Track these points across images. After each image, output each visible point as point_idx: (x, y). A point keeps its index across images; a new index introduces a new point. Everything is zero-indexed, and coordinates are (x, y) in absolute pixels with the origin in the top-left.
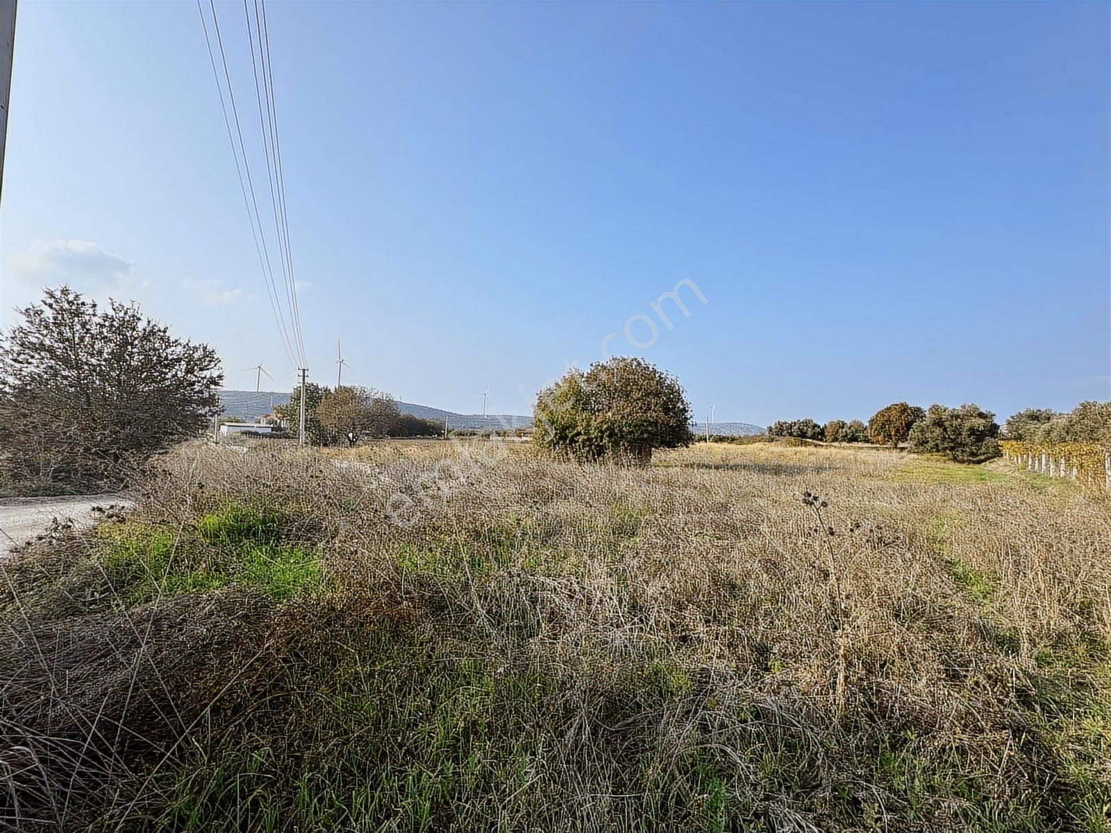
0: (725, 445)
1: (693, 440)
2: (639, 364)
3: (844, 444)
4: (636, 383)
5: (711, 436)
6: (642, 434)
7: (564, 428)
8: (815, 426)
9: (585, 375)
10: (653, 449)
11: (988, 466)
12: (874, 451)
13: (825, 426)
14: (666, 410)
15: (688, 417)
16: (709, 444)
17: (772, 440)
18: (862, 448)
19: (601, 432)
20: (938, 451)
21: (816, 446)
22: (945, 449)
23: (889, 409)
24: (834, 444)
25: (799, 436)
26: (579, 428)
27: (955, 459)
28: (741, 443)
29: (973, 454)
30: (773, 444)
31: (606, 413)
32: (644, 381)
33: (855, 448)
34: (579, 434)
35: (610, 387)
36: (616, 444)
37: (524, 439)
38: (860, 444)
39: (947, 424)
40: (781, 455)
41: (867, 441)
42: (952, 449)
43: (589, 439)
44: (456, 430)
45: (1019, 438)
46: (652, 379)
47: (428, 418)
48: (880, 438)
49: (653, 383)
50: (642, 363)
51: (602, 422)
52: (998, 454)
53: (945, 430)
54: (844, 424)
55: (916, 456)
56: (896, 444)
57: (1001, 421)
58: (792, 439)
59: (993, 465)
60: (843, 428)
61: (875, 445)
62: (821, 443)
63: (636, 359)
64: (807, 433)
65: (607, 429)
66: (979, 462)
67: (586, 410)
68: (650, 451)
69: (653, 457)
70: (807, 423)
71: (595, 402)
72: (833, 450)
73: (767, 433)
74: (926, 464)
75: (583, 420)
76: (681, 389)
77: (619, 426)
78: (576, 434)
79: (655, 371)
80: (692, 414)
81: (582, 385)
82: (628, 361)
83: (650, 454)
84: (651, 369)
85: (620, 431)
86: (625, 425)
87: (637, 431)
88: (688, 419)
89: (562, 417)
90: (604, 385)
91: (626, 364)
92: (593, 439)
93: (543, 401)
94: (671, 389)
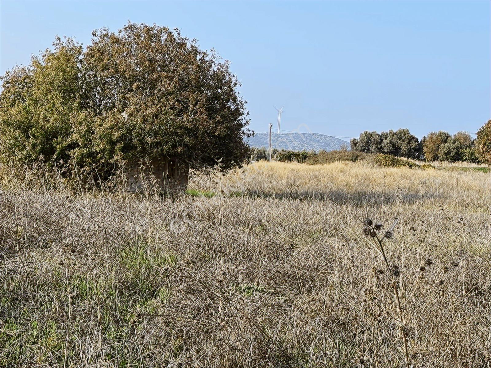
2: (171, 37)
3: (446, 164)
4: (165, 67)
6: (174, 146)
7: (50, 135)
8: (412, 139)
9: (85, 50)
10: (191, 170)
12: (481, 173)
13: (424, 140)
14: (211, 111)
15: (243, 122)
16: (272, 163)
17: (356, 158)
18: (466, 169)
19: (113, 143)
21: (411, 166)
24: (433, 164)
25: (390, 152)
26: (75, 137)
28: (315, 162)
30: (357, 163)
31: (119, 112)
32: (178, 65)
33: (458, 169)
34: (73, 146)
35: (124, 71)
38: (465, 165)
40: (367, 178)
41: (474, 160)
43: (92, 155)
46: (190, 63)
49: (193, 69)
50: (176, 35)
51: (112, 128)
54: (447, 137)
58: (381, 156)
60: (446, 142)
61: (482, 166)
62: (418, 163)
63: (166, 30)
64: (400, 149)
65: (121, 138)
67: (87, 107)
68: (187, 173)
69: (190, 182)
70: (402, 135)
71: (101, 95)
72: (431, 172)
73: (350, 149)
75: (80, 124)
76: (233, 81)
77: (139, 134)
78: (69, 145)
79: (195, 50)
80: (247, 118)
81: (80, 66)
82: (155, 32)
83: (185, 178)
84: (189, 47)
85: (141, 142)
86: (148, 133)
87: (167, 142)
88: (241, 126)
89: (45, 117)
90: (116, 69)
91: (151, 36)
92: (98, 153)
93: (12, 90)
94: (219, 79)
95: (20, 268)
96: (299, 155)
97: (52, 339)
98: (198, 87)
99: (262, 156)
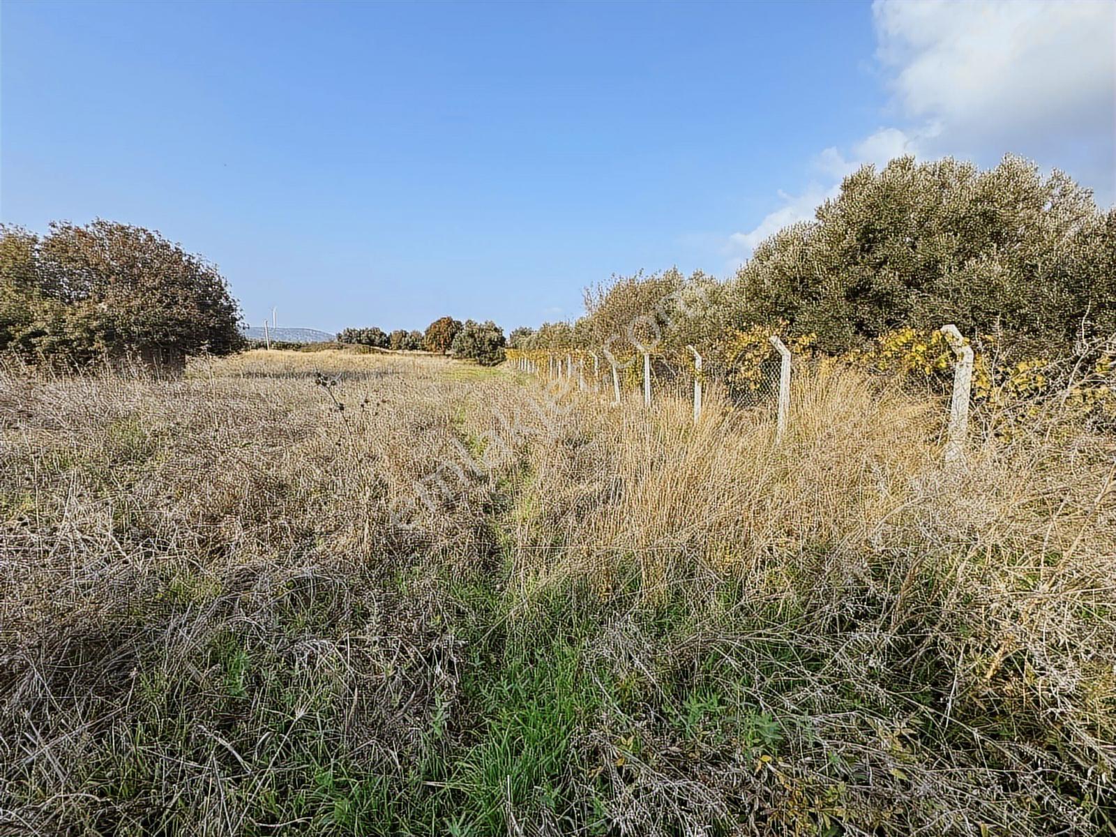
0: (290, 353)
1: (247, 345)
2: (151, 238)
3: (407, 352)
4: (147, 264)
6: (166, 335)
8: (382, 334)
9: (41, 240)
10: (187, 357)
11: (498, 368)
12: (429, 357)
13: (391, 335)
14: (203, 307)
15: (237, 317)
16: (270, 351)
17: (342, 348)
18: (419, 355)
20: (471, 357)
21: (382, 353)
22: (475, 355)
23: (439, 321)
24: (398, 351)
25: (367, 344)
26: (39, 325)
27: (481, 363)
28: (308, 350)
29: (491, 359)
30: (342, 351)
31: (96, 303)
32: (162, 264)
33: (414, 355)
34: (38, 333)
35: (97, 265)
36: (117, 352)
38: (419, 352)
39: (476, 335)
40: (350, 361)
41: (424, 349)
42: (479, 355)
43: (65, 343)
45: (515, 347)
46: (176, 262)
48: (433, 346)
49: (178, 268)
50: (156, 237)
51: (88, 317)
52: (504, 359)
53: (475, 340)
54: (406, 333)
55: (456, 361)
56: (444, 352)
57: (506, 335)
58: (361, 346)
59: (502, 367)
60: (405, 337)
61: (430, 353)
62: (387, 351)
63: (145, 231)
64: (374, 341)
65: (101, 327)
66: (494, 365)
67: (52, 296)
68: (184, 359)
69: (188, 366)
70: (374, 331)
71: (69, 286)
72: (396, 357)
73: (336, 340)
74: (463, 367)
75: (45, 312)
76: (223, 281)
77: (123, 324)
78: (32, 333)
79: (179, 252)
80: (241, 314)
81: (36, 255)
82: (131, 231)
83: (183, 363)
84: (172, 248)
85: (127, 331)
86: (134, 323)
87: (157, 332)
88: (236, 320)
90: (86, 261)
91: (127, 235)
92: (73, 341)
94: (208, 280)
96: (294, 345)
98: (188, 285)
99: (261, 346)
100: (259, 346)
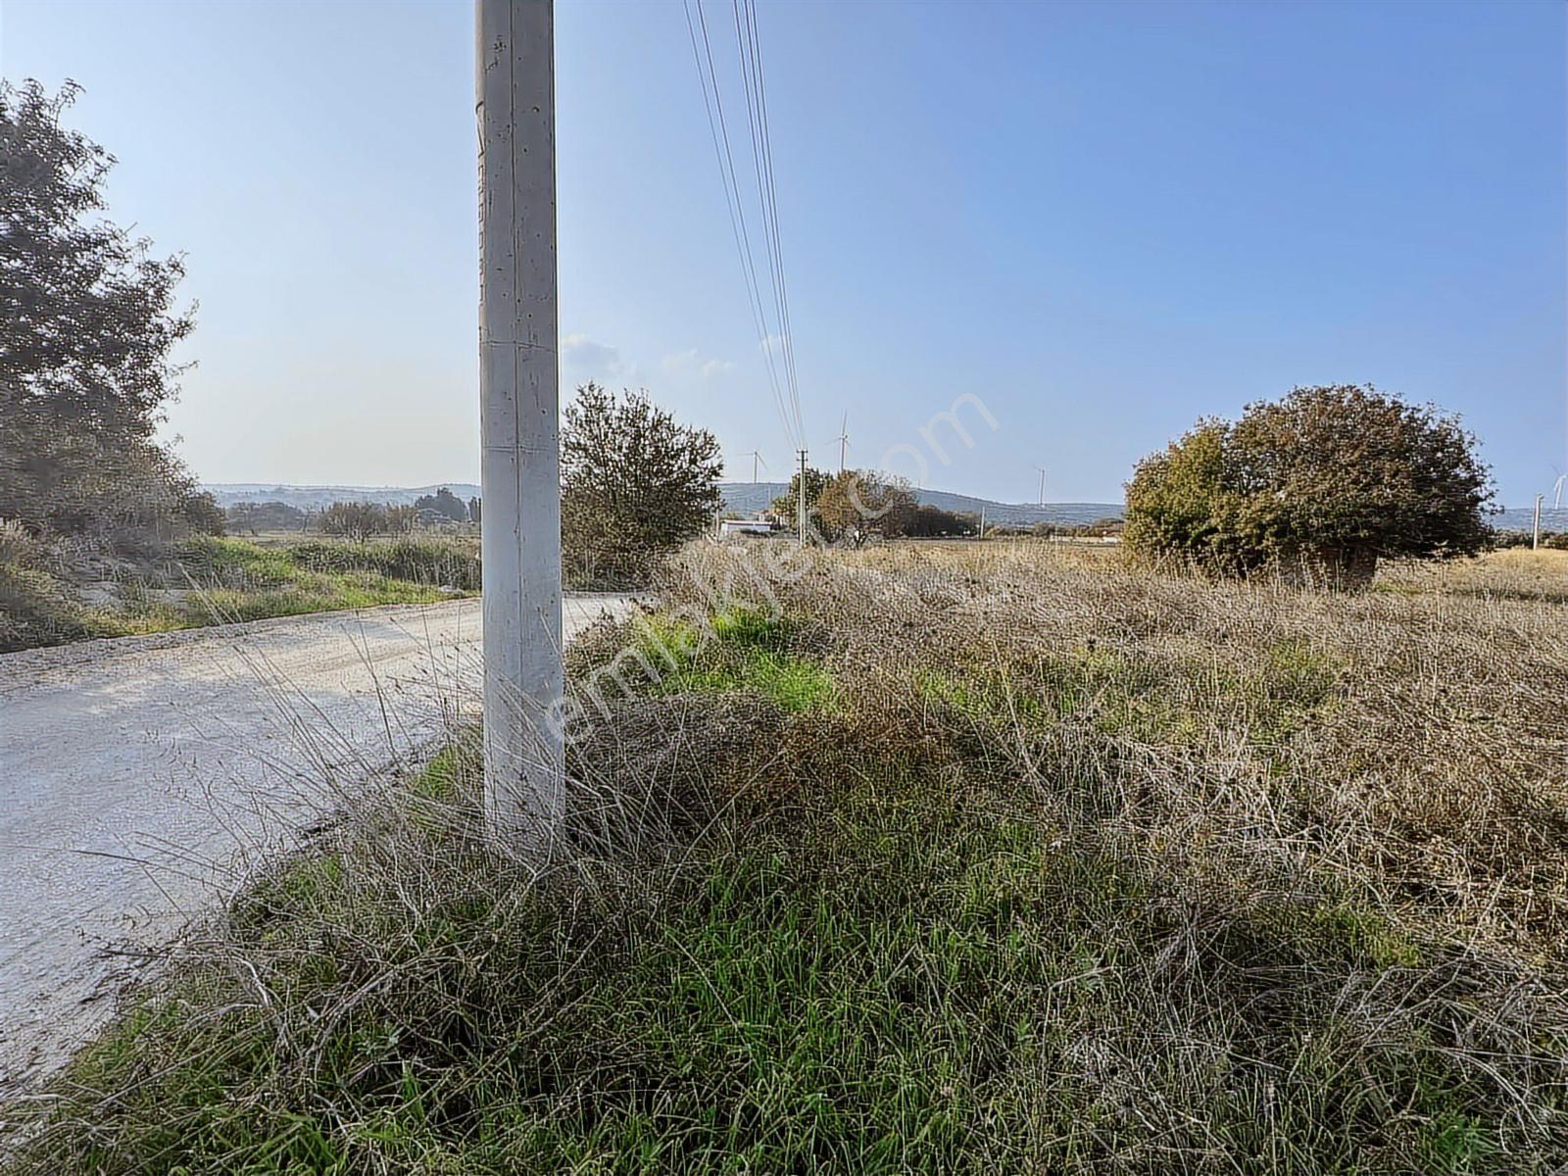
1: (1490, 542)
2: (1359, 396)
4: (1346, 433)
5: (1547, 536)
7: (1184, 521)
9: (1233, 427)
10: (1380, 560)
14: (1421, 482)
15: (1483, 495)
16: (1537, 552)
19: (1263, 527)
26: (1213, 522)
31: (1274, 492)
32: (1369, 428)
34: (1213, 530)
35: (1284, 445)
36: (1290, 551)
37: (1106, 539)
43: (1234, 540)
44: (996, 528)
46: (1390, 423)
47: (957, 510)
49: (1392, 432)
50: (1366, 392)
51: (1262, 510)
63: (1351, 388)
65: (1274, 521)
67: (1231, 488)
68: (1374, 562)
69: (1378, 573)
71: (1250, 474)
75: (1222, 507)
76: (1467, 439)
77: (1301, 516)
78: (1206, 530)
79: (1397, 407)
80: (1493, 488)
81: (1225, 445)
82: (1333, 392)
83: (1371, 569)
84: (1388, 404)
85: (1303, 525)
86: (1315, 514)
87: (1343, 525)
88: (1480, 499)
89: (1179, 502)
90: (1273, 443)
91: (1327, 398)
92: (1241, 539)
93: (1146, 478)
94: (1439, 440)
95: (1150, 649)
97: (1187, 725)
98: (1402, 452)
100: (1514, 542)
